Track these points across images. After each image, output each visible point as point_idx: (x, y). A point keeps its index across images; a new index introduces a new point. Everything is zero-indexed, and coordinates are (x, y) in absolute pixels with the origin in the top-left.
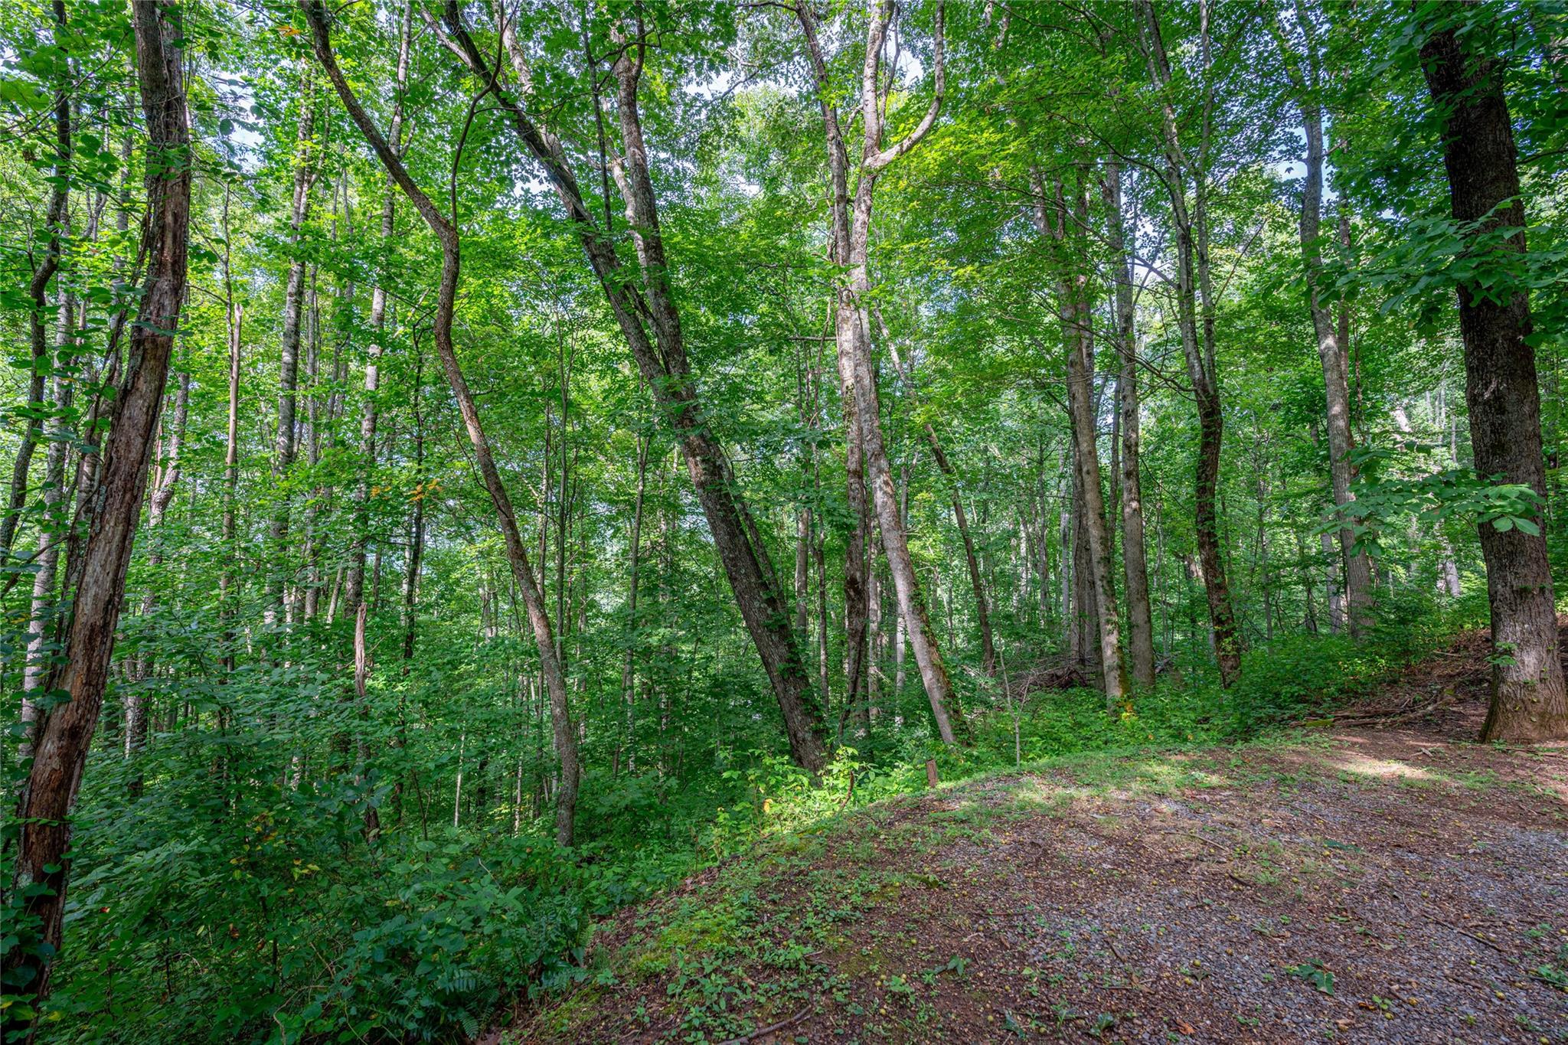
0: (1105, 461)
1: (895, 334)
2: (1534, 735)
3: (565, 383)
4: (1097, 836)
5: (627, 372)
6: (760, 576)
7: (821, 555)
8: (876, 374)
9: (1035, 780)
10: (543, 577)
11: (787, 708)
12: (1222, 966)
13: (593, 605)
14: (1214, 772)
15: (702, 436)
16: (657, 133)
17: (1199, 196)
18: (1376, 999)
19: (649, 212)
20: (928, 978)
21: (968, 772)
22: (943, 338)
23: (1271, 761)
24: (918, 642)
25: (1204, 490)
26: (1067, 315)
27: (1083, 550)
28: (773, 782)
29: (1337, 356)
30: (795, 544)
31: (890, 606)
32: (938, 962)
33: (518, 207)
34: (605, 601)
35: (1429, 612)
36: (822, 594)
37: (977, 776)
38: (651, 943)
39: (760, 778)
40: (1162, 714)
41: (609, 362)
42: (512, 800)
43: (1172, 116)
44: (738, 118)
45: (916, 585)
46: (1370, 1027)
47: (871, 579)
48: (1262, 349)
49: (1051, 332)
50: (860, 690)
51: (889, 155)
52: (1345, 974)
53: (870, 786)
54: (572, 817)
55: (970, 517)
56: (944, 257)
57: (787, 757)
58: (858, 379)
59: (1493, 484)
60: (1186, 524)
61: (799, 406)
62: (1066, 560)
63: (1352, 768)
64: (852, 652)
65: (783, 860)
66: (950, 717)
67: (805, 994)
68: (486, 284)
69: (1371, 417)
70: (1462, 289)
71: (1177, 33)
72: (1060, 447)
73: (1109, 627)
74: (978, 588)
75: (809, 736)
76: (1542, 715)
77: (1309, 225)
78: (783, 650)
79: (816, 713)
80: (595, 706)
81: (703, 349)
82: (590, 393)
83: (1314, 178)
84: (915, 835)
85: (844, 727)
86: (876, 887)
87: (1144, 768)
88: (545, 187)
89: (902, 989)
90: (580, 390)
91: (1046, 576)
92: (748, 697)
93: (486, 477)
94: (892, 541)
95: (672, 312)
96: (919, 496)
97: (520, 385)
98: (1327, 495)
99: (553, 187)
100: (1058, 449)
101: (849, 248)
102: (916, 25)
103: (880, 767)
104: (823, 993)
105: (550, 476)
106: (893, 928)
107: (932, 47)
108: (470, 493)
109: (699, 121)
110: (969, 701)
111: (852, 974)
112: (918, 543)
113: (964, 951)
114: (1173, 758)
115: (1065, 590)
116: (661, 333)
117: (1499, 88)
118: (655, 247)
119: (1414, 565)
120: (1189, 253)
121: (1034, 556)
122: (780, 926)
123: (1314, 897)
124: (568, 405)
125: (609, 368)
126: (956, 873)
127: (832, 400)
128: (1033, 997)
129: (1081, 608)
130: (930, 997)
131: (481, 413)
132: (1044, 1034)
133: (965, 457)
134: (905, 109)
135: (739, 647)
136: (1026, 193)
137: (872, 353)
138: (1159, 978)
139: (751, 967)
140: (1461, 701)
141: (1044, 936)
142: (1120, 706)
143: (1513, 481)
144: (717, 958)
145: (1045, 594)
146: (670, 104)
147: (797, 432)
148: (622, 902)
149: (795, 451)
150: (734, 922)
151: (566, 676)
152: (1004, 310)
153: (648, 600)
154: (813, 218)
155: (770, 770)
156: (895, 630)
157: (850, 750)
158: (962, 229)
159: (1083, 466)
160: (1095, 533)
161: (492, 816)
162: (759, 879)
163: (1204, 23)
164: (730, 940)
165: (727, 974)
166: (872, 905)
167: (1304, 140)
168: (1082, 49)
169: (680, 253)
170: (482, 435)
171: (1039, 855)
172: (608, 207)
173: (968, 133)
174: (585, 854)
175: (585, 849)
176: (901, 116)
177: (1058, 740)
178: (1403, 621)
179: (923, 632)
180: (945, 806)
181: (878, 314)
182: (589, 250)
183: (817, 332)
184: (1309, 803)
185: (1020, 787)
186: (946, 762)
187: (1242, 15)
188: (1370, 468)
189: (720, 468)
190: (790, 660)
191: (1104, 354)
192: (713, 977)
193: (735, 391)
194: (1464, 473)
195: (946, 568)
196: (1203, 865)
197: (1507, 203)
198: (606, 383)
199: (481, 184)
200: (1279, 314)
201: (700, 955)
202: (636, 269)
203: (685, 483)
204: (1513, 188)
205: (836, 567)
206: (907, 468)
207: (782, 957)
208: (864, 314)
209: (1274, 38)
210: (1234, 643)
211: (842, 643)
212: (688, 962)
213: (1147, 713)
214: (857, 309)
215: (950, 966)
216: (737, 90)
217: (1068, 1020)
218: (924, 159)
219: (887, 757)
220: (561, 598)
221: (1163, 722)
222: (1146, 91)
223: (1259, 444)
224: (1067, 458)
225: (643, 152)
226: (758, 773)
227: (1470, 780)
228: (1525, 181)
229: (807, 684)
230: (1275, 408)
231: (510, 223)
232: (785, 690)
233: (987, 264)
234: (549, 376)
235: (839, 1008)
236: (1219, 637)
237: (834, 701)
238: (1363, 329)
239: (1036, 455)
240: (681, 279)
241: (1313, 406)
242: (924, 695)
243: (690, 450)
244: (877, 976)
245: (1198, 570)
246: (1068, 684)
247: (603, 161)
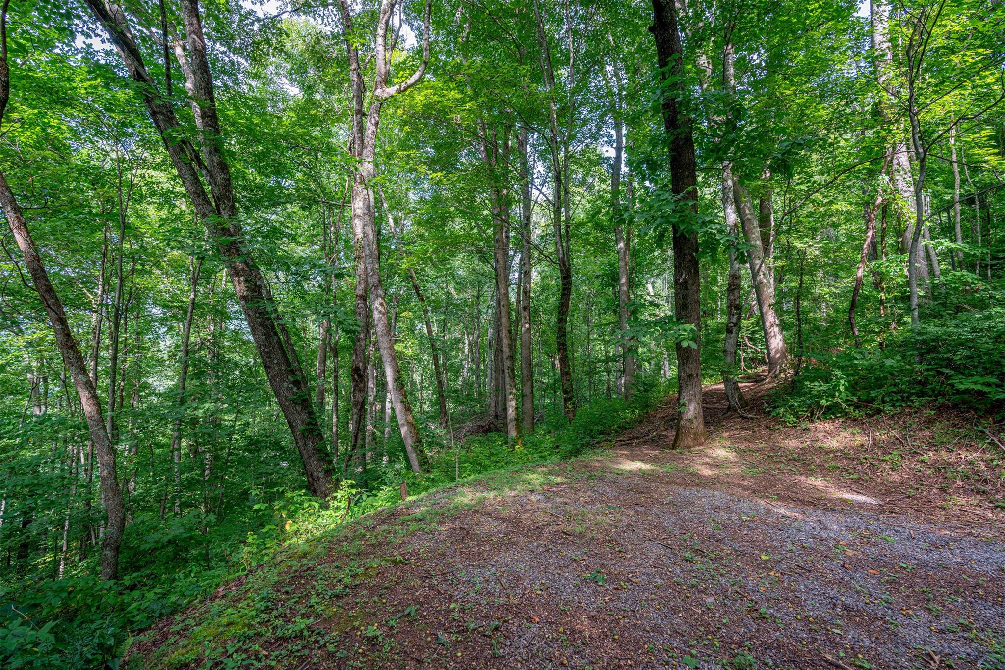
0: (513, 300)
1: (391, 208)
2: (691, 444)
3: (123, 210)
4: (497, 519)
5: (184, 208)
6: (288, 364)
7: (335, 351)
8: (379, 233)
9: (465, 490)
10: (96, 365)
11: (306, 457)
12: (555, 581)
13: (146, 386)
14: (559, 475)
15: (246, 263)
16: (215, 29)
17: (565, 156)
18: (622, 583)
19: (207, 89)
20: (392, 623)
21: (426, 489)
22: (422, 215)
23: (586, 466)
24: (399, 408)
25: (562, 320)
26: (495, 212)
27: (499, 351)
28: (293, 508)
29: (625, 253)
30: (317, 343)
31: (382, 385)
32: (399, 611)
33: (79, 57)
34: (158, 383)
35: (656, 386)
36: (336, 378)
37: (431, 491)
38: (184, 641)
39: (284, 508)
40: (536, 445)
41: (167, 198)
42: (57, 549)
43: (555, 108)
44: (284, 36)
45: (399, 372)
46: (619, 598)
47: (369, 367)
48: (592, 245)
49: (487, 220)
50: (360, 442)
51: (392, 90)
52: (610, 574)
53: (363, 503)
54: (116, 556)
55: (435, 329)
56: (425, 163)
57: (304, 491)
58: (365, 235)
59: (682, 324)
60: (553, 338)
61: (323, 248)
62: (489, 357)
63: (621, 467)
64: (355, 416)
65: (295, 563)
66: (417, 455)
67: (306, 652)
68: (42, 115)
69: (638, 286)
70: (674, 227)
71: (558, 62)
72: (489, 289)
73: (511, 396)
74: (438, 373)
75: (321, 475)
76: (695, 434)
77: (615, 183)
78: (304, 416)
79: (327, 459)
80: (143, 466)
81: (250, 200)
82: (148, 220)
83: (618, 157)
84: (389, 532)
85: (347, 466)
86: (361, 571)
87: (524, 476)
88: (108, 46)
89: (374, 633)
90: (139, 217)
91: (478, 366)
92: (277, 450)
93: (35, 278)
94: (384, 343)
95: (224, 167)
96: (403, 314)
97: (76, 206)
98: (617, 325)
99: (115, 49)
100: (488, 290)
101: (363, 145)
102: (413, 12)
103: (371, 491)
104: (320, 648)
105: (106, 282)
106: (371, 595)
107: (423, 28)
108: (18, 292)
109: (252, 30)
110: (430, 444)
111: (341, 631)
112: (401, 344)
113: (416, 601)
114: (540, 470)
115: (489, 375)
116: (213, 181)
117: (691, 133)
118: (211, 116)
119: (653, 363)
120: (559, 187)
121: (472, 354)
122: (291, 609)
123: (600, 536)
124: (125, 227)
125: (166, 202)
126: (415, 553)
127: (347, 247)
128: (455, 620)
129: (497, 385)
130: (392, 635)
131: (30, 224)
132: (461, 641)
133: (433, 290)
134: (404, 63)
135: (272, 415)
136: (475, 134)
137: (375, 218)
138: (524, 594)
139: (266, 642)
140: (667, 429)
141: (464, 583)
142: (515, 442)
143: (689, 322)
144: (239, 641)
145: (478, 377)
146: (228, 11)
147: (320, 266)
148: (161, 615)
149: (319, 278)
150: (254, 613)
151: (117, 443)
152: (460, 202)
153: (196, 382)
154: (338, 120)
155: (291, 501)
156: (385, 400)
157: (350, 482)
158: (437, 148)
159: (501, 301)
160: (505, 341)
161: (35, 566)
162: (276, 578)
163: (572, 61)
164: (250, 626)
165: (246, 651)
166: (357, 582)
167: (615, 138)
168: (509, 56)
169: (233, 125)
170: (31, 243)
171: (466, 533)
172: (168, 76)
173: (443, 90)
174: (127, 583)
175: (127, 580)
176: (400, 67)
177: (480, 464)
178: (646, 391)
179: (402, 402)
180: (410, 512)
181: (381, 193)
182: (150, 106)
183: (338, 199)
184: (601, 487)
185: (456, 495)
186: (413, 484)
187: (589, 63)
188: (634, 312)
189: (260, 287)
190: (308, 424)
191: (515, 237)
192: (235, 656)
193: (275, 233)
194: (671, 317)
195: (420, 361)
196: (550, 528)
197: (690, 188)
198: (164, 213)
199: (38, 27)
200: (599, 227)
201: (225, 642)
202: (193, 128)
203: (232, 296)
204: (694, 182)
205: (346, 359)
206: (397, 296)
207: (291, 629)
208: (370, 193)
209: (603, 80)
210: (573, 404)
211: (349, 411)
212: (215, 649)
213: (529, 445)
214: (366, 188)
215: (406, 612)
216: (285, 16)
217: (474, 630)
218: (414, 98)
219: (375, 484)
220: (114, 381)
221: (536, 449)
222: (542, 89)
223: (589, 296)
224: (492, 297)
225: (203, 41)
226: (282, 503)
227: (668, 468)
228: (700, 179)
229: (322, 438)
230: (597, 277)
231: (70, 67)
232: (305, 445)
233: (452, 173)
234: (108, 201)
235: (331, 655)
236: (566, 400)
237: (341, 449)
238: (636, 241)
239: (475, 293)
240: (233, 144)
241: (614, 278)
242: (402, 443)
243: (235, 273)
244: (358, 629)
245: (557, 363)
246: (487, 431)
247: (166, 40)
